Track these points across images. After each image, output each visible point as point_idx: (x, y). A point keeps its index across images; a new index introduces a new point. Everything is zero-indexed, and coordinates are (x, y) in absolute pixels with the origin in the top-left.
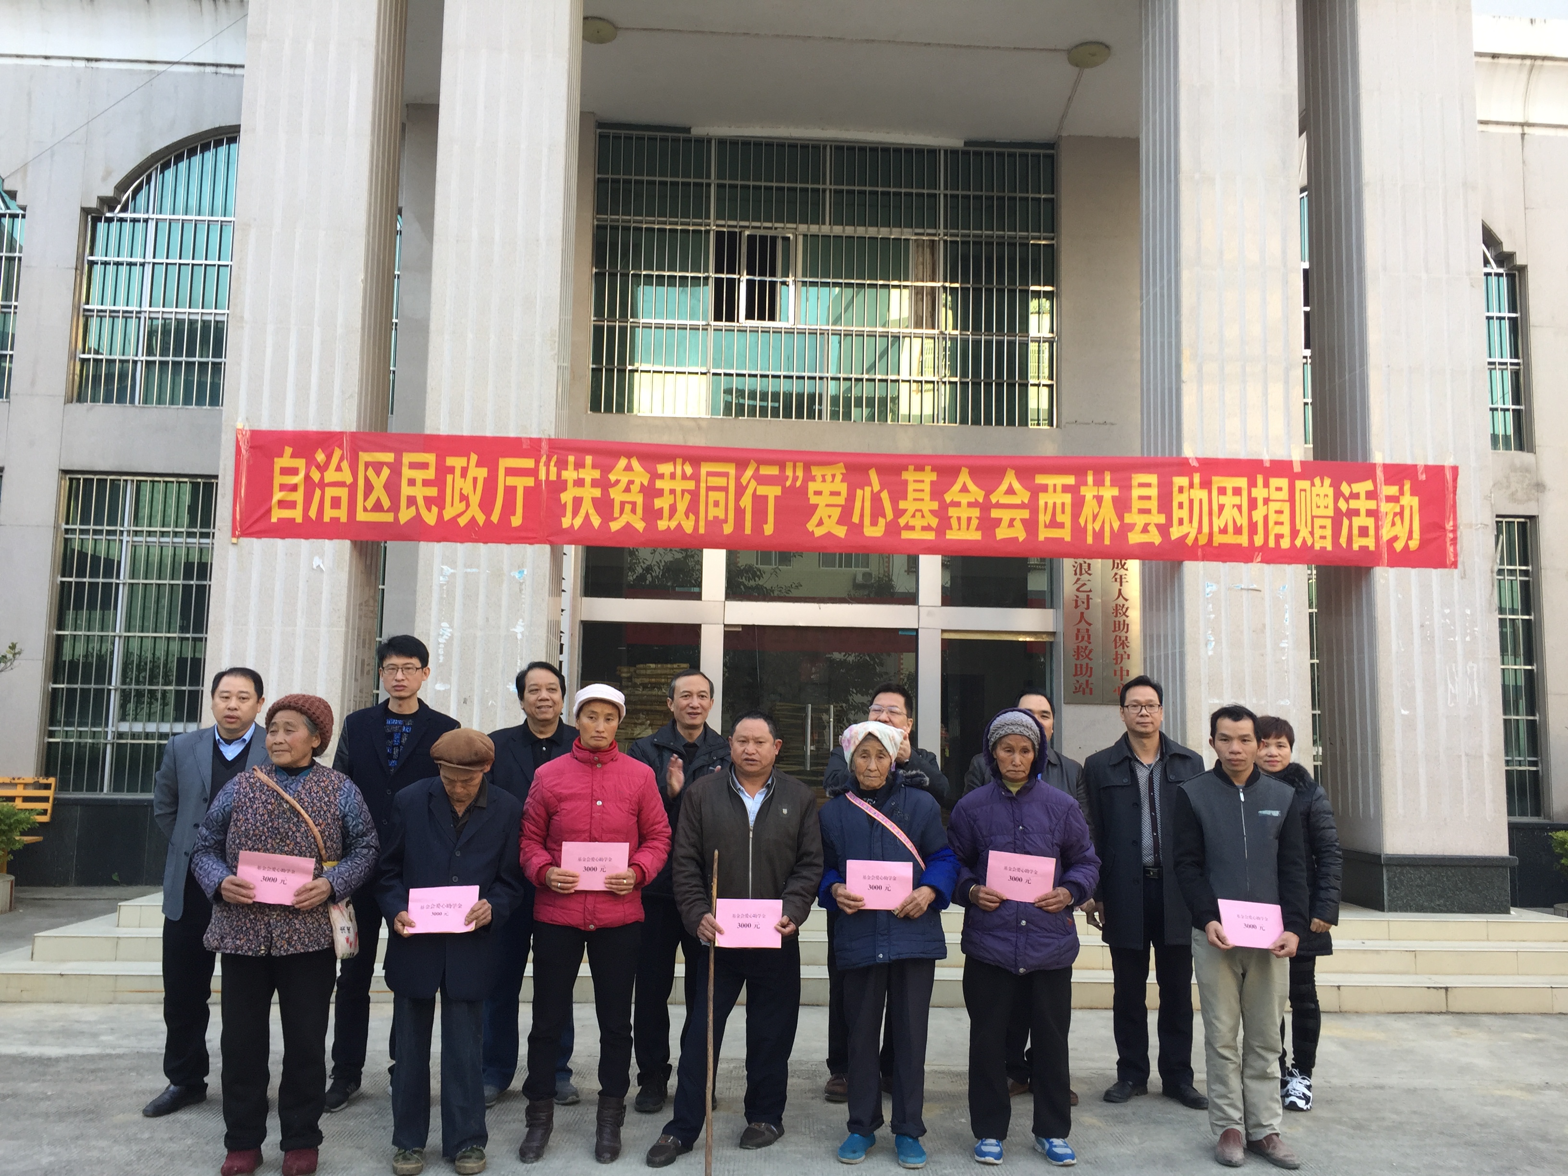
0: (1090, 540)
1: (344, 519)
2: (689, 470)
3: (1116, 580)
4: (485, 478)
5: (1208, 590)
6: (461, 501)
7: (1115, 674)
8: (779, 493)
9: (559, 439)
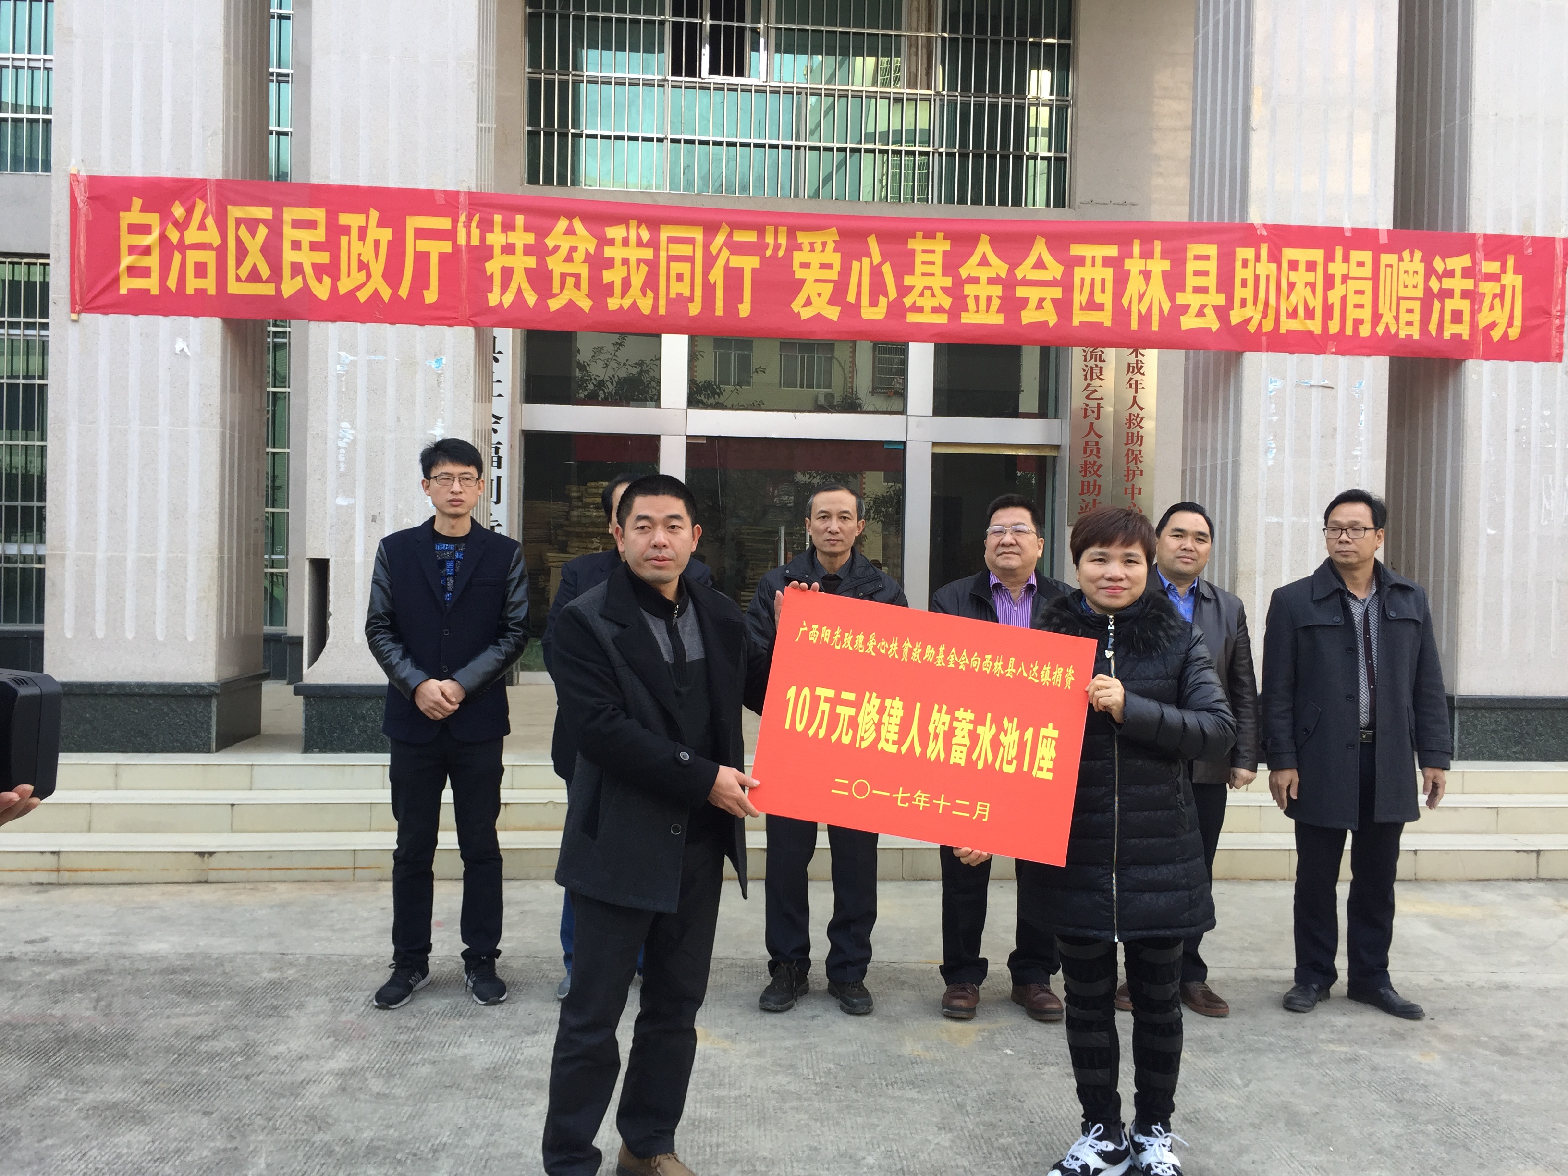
0: (1134, 325)
1: (212, 291)
2: (645, 235)
3: (1131, 387)
4: (389, 241)
5: (1271, 387)
6: (360, 270)
7: (1126, 493)
8: (758, 265)
9: (481, 193)
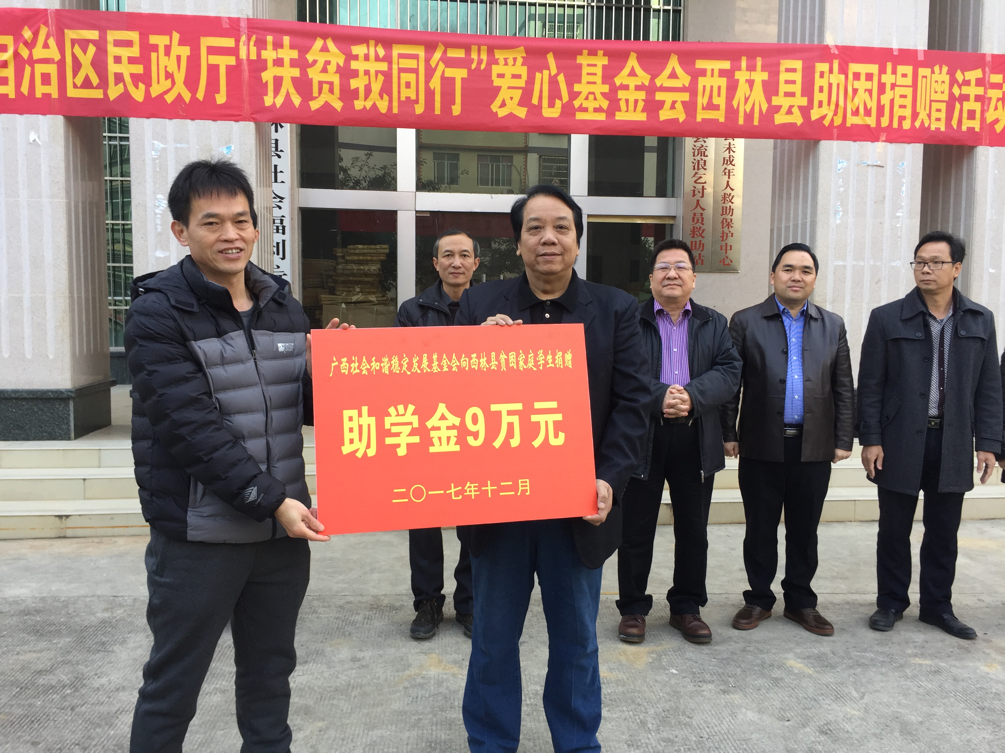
0: (741, 121)
2: (381, 52)
3: (725, 174)
4: (188, 56)
5: (839, 166)
6: (167, 78)
7: (721, 249)
8: (465, 76)
9: (257, 19)
